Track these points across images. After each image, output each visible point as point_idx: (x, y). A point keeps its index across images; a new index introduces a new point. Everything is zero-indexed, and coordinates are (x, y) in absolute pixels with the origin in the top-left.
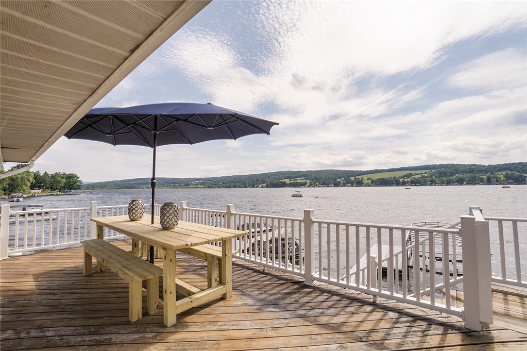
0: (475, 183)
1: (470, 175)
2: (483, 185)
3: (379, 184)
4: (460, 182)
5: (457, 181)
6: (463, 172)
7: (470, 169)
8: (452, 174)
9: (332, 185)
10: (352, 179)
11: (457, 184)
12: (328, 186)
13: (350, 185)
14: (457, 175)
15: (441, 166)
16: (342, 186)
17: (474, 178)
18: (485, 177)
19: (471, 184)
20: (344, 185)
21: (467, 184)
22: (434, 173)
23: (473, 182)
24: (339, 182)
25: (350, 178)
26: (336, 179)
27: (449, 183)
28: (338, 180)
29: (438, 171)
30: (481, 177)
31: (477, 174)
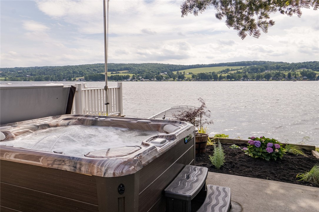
0: (279, 79)
1: (277, 71)
2: (284, 80)
3: (199, 78)
4: (268, 78)
5: (265, 77)
6: (272, 69)
7: (277, 66)
8: (262, 70)
9: (155, 79)
10: (175, 73)
11: (265, 79)
12: (151, 80)
13: (172, 79)
14: (266, 71)
15: (255, 63)
16: (164, 80)
17: (278, 74)
18: (286, 73)
19: (276, 79)
20: (167, 79)
21: (273, 80)
22: (248, 69)
23: (277, 77)
24: (162, 76)
25: (173, 72)
26: (159, 73)
27: (258, 78)
28: (161, 74)
29: (251, 67)
30: (284, 73)
31: (282, 71)
